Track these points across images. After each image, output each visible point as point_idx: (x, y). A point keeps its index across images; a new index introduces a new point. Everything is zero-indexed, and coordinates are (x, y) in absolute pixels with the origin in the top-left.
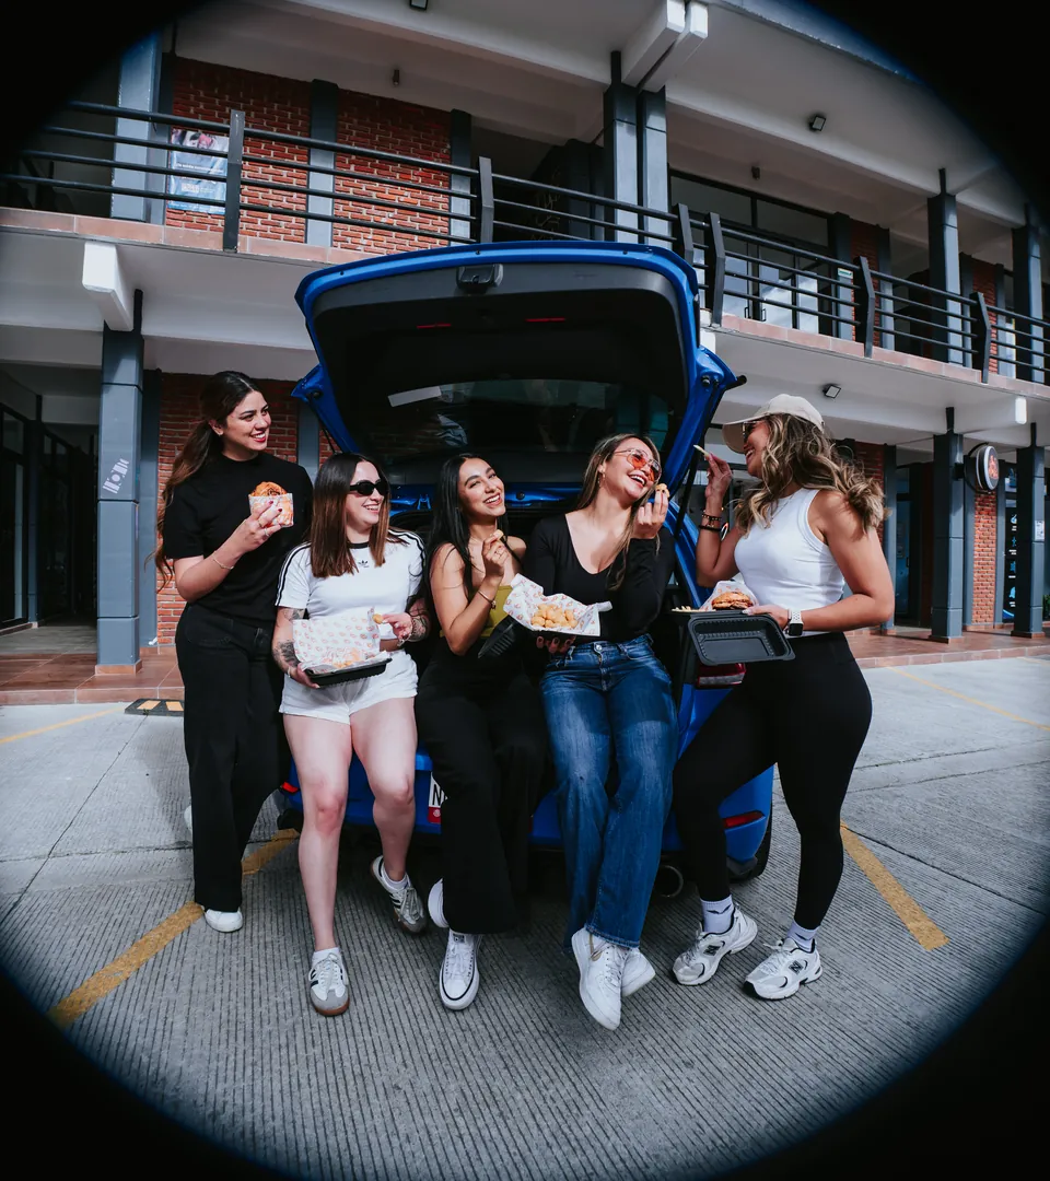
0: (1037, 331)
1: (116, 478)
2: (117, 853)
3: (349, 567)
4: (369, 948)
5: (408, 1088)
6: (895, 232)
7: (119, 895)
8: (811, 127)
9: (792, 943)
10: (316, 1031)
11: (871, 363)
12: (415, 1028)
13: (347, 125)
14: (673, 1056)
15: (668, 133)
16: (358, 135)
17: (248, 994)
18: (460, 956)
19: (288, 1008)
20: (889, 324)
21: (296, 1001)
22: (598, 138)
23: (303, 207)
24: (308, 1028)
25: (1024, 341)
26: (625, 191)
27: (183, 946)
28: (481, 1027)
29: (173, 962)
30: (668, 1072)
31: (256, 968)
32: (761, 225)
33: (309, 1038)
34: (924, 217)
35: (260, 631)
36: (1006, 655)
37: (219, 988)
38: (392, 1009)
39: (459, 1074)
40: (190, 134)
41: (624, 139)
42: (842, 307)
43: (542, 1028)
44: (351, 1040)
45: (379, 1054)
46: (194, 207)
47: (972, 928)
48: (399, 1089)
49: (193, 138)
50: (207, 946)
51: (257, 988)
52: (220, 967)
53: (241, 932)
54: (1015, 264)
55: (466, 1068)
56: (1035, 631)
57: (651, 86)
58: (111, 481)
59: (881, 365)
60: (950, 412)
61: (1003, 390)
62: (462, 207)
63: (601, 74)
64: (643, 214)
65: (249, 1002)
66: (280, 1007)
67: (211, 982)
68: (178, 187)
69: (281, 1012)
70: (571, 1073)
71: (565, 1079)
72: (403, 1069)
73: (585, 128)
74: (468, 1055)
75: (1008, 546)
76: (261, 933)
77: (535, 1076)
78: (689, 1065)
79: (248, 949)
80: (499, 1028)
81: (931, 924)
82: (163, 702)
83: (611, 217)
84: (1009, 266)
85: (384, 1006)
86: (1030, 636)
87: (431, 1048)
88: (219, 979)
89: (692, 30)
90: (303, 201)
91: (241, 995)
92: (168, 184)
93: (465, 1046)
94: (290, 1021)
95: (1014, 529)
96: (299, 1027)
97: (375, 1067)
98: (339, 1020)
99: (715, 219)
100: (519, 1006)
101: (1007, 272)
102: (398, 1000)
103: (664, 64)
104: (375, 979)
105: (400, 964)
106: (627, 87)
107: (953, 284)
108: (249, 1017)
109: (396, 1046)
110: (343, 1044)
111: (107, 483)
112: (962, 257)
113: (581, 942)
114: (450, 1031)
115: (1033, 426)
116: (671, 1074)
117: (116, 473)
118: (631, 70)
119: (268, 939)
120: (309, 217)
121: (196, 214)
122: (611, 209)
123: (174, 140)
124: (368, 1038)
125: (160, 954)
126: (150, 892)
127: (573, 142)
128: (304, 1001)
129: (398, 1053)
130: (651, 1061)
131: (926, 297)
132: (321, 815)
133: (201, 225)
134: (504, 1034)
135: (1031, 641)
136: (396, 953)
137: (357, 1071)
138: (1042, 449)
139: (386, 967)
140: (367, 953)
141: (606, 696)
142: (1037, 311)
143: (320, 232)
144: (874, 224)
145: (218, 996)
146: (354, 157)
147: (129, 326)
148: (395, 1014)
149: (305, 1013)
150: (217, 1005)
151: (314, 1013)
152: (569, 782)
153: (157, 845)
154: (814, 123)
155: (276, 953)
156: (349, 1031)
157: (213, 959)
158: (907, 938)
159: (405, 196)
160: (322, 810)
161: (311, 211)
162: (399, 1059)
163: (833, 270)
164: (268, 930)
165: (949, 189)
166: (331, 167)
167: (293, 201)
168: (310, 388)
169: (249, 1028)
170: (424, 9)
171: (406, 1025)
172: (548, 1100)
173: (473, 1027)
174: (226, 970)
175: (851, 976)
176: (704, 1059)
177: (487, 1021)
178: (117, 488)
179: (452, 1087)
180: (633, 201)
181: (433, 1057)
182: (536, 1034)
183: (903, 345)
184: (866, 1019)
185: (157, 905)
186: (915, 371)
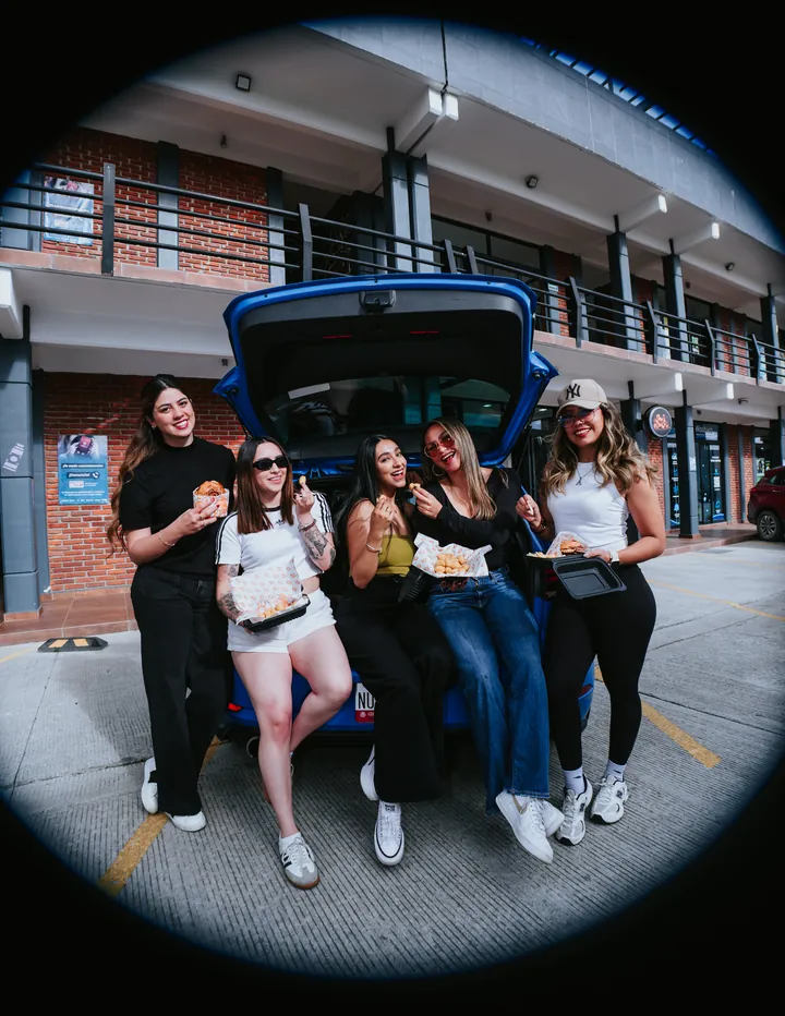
0: (683, 326)
1: (14, 459)
2: (74, 775)
3: (265, 526)
4: (315, 827)
5: (393, 938)
6: (585, 259)
7: (90, 812)
8: (528, 184)
9: (612, 778)
10: (301, 903)
11: (582, 352)
12: (377, 886)
13: (187, 177)
14: (574, 874)
15: (430, 187)
16: (195, 185)
17: (233, 882)
18: (390, 822)
19: (270, 888)
20: (585, 322)
21: (274, 881)
22: (378, 188)
23: (154, 240)
24: (293, 903)
25: (674, 333)
26: (401, 229)
27: (162, 848)
28: (427, 877)
29: (158, 864)
30: (575, 887)
31: (230, 859)
32: (494, 253)
33: (298, 910)
34: (604, 249)
35: (200, 583)
36: (679, 552)
37: (206, 881)
38: (354, 874)
39: (426, 917)
40: (60, 181)
41: (399, 192)
42: (552, 311)
43: (472, 870)
44: (331, 905)
45: (359, 913)
46: (65, 238)
47: (732, 748)
48: (385, 938)
49: (62, 184)
50: (182, 847)
51: (237, 875)
52: (200, 862)
53: (207, 829)
54: (666, 281)
55: (429, 911)
56: (695, 533)
57: (417, 153)
58: (10, 461)
59: (589, 353)
60: (631, 384)
61: (667, 368)
62: (277, 239)
63: (380, 144)
64: (415, 246)
65: (236, 889)
66: (264, 887)
67: (198, 877)
68: (52, 223)
69: (266, 892)
70: (508, 901)
71: (506, 907)
72: (382, 922)
73: (368, 181)
74: (426, 900)
75: (671, 475)
76: (224, 828)
77: (483, 908)
78: (587, 878)
79: (218, 842)
80: (441, 876)
81: (704, 749)
82: (71, 640)
83: (391, 248)
84: (661, 282)
85: (346, 873)
86: (691, 537)
87: (396, 900)
88: (203, 873)
89: (448, 114)
90: (154, 235)
91: (227, 883)
92: (42, 220)
93: (421, 894)
94: (276, 899)
95: (675, 463)
96: (285, 902)
97: (359, 924)
98: (315, 890)
99: (471, 250)
100: (448, 855)
101: (660, 286)
102: (355, 867)
103: (427, 137)
104: (331, 853)
105: (344, 836)
106: (400, 154)
107: (628, 295)
108: (241, 901)
109: (368, 904)
110: (326, 909)
111: (6, 463)
112: (633, 278)
113: (505, 802)
114: (406, 885)
115: (684, 391)
116: (579, 889)
117: (14, 454)
118: (403, 140)
119: (231, 832)
120: (158, 246)
121: (68, 244)
122: (391, 242)
123: (46, 185)
124: (344, 902)
125: (145, 859)
126: (116, 806)
127: (358, 193)
128: (281, 879)
129: (372, 909)
130: (560, 881)
131: (610, 304)
132: (276, 729)
133: (72, 253)
134: (446, 880)
135: (691, 541)
136: (338, 828)
137: (347, 930)
138: (690, 407)
139: (336, 841)
140: (315, 831)
141: (483, 613)
142: (682, 313)
143: (169, 259)
144: (570, 252)
145: (209, 889)
146: (193, 201)
147: (20, 334)
148: (357, 878)
149: (286, 890)
150: (211, 895)
151: (292, 888)
152: (476, 681)
153: (107, 764)
154: (530, 182)
155: (242, 843)
156: (327, 898)
157: (192, 856)
158: (692, 760)
159: (235, 231)
160: (277, 724)
161: (161, 242)
162: (375, 914)
163: (544, 285)
164: (228, 825)
165: (621, 229)
166: (175, 208)
167: (145, 234)
168: (230, 386)
169: (244, 910)
170: (248, 90)
171: (371, 886)
172: (500, 925)
173: (421, 877)
174: (207, 864)
175: (668, 794)
176: (595, 872)
177: (430, 871)
178: (15, 467)
179: (425, 928)
180: (408, 237)
181: (401, 907)
182: (470, 875)
183: (594, 338)
184: (690, 823)
185: (125, 816)
186: (611, 357)
